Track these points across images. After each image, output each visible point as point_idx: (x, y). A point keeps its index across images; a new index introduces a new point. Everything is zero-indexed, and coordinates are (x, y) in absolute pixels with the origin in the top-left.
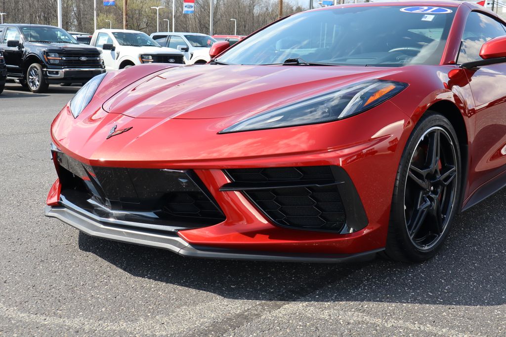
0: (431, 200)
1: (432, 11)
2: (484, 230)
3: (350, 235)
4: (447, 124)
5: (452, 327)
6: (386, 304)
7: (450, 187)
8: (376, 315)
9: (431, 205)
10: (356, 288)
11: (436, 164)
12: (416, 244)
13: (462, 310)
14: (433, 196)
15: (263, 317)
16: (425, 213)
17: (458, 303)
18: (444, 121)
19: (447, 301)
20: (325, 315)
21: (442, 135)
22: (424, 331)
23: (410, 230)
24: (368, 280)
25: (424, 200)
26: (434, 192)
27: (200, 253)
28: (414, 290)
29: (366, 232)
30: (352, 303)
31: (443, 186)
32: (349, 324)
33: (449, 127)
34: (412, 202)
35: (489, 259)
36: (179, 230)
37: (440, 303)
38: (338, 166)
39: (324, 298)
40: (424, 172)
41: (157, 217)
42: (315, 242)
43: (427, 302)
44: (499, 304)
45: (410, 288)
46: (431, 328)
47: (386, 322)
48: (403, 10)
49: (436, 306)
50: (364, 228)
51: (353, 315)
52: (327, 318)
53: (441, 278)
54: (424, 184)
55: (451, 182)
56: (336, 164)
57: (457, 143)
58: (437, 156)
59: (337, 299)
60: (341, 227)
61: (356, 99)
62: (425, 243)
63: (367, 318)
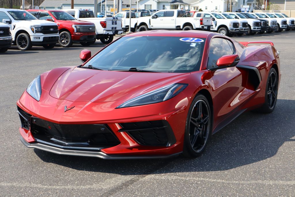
0: (199, 130)
1: (195, 41)
2: (222, 143)
3: (169, 147)
4: (204, 98)
5: (210, 178)
6: (185, 173)
7: (207, 125)
8: (182, 177)
9: (199, 133)
10: (172, 168)
11: (200, 115)
12: (195, 150)
13: (213, 173)
14: (200, 129)
15: (140, 180)
16: (197, 136)
17: (212, 171)
18: (203, 97)
19: (208, 170)
20: (163, 178)
21: (203, 103)
22: (200, 180)
23: (192, 144)
24: (176, 165)
25: (196, 131)
26: (200, 127)
27: (111, 158)
28: (195, 168)
29: (175, 145)
30: (172, 173)
31: (204, 124)
32: (173, 180)
33: (205, 99)
34: (192, 132)
35: (224, 155)
36: (101, 149)
37: (205, 171)
38: (164, 120)
39: (160, 172)
40: (196, 119)
41: (88, 144)
42: (154, 150)
43: (200, 171)
44: (227, 170)
45: (193, 167)
46: (203, 179)
47: (186, 178)
48: (181, 39)
49: (204, 172)
50: (175, 144)
51: (173, 177)
52: (164, 179)
53: (205, 163)
54: (196, 124)
55: (207, 122)
56: (163, 119)
57: (209, 106)
58: (201, 112)
59: (166, 172)
60: (166, 144)
61: (169, 92)
62: (197, 149)
63: (179, 178)
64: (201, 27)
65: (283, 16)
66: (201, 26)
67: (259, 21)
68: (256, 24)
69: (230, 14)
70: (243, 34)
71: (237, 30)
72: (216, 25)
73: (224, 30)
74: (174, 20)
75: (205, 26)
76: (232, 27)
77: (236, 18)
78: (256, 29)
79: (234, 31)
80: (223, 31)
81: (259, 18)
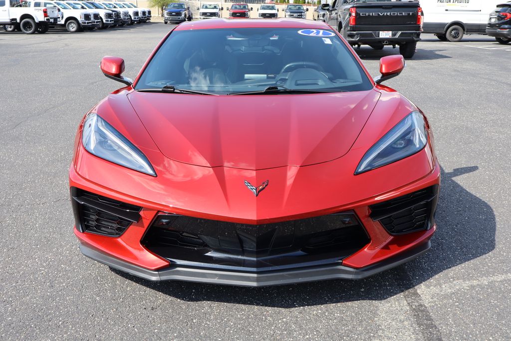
64: (46, 20)
65: (132, 6)
66: (46, 18)
67: (110, 12)
68: (109, 16)
69: (75, 4)
70: (94, 28)
71: (90, 23)
72: (62, 18)
73: (74, 23)
74: (5, 11)
75: (51, 18)
76: (84, 20)
77: (83, 8)
78: (109, 22)
79: (86, 24)
80: (72, 24)
81: (107, 8)
